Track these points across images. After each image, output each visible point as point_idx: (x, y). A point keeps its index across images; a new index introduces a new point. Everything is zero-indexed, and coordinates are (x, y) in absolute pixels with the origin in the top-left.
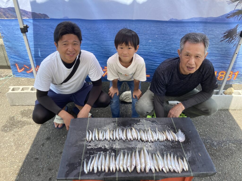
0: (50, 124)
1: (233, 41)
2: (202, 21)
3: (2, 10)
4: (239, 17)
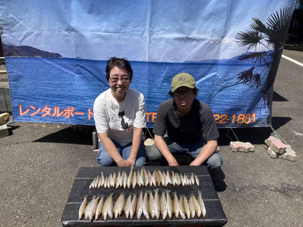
0: (56, 173)
1: (248, 83)
3: (15, 48)
4: (254, 60)
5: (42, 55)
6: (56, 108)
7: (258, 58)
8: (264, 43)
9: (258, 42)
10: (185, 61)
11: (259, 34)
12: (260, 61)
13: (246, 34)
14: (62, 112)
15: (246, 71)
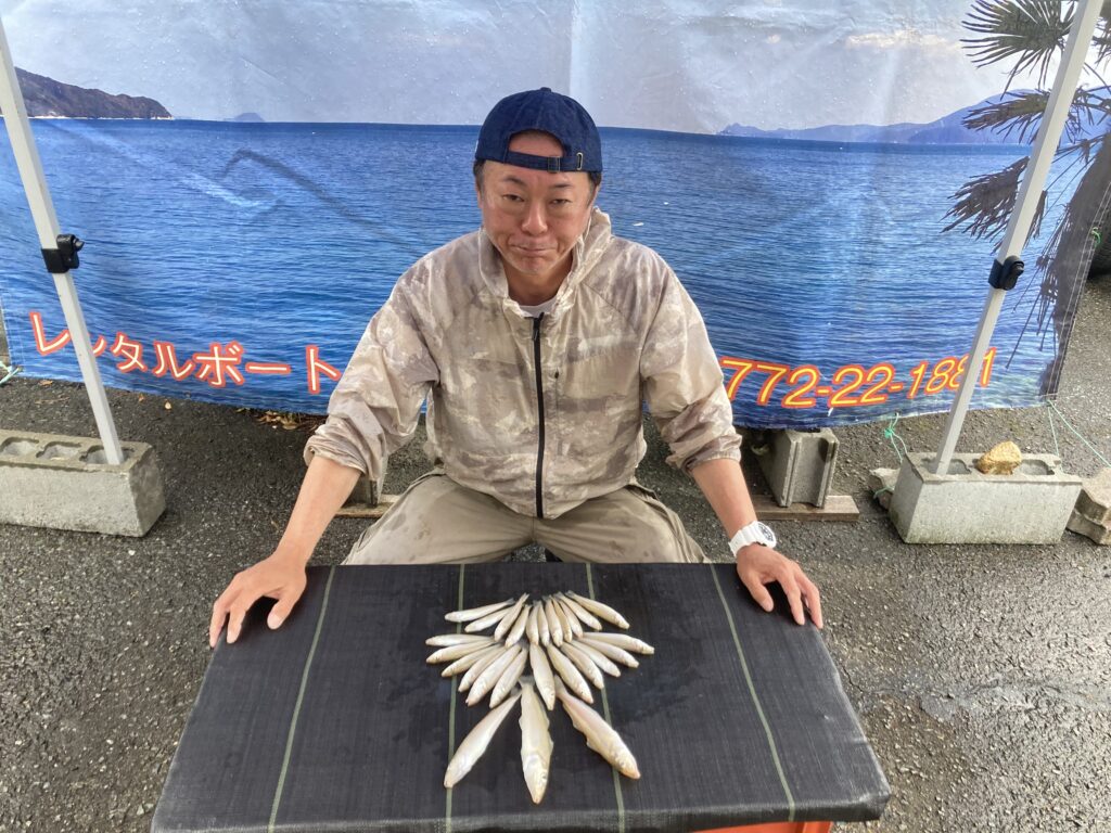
2: (870, 141)
6: (159, 346)
14: (190, 366)
15: (989, 176)
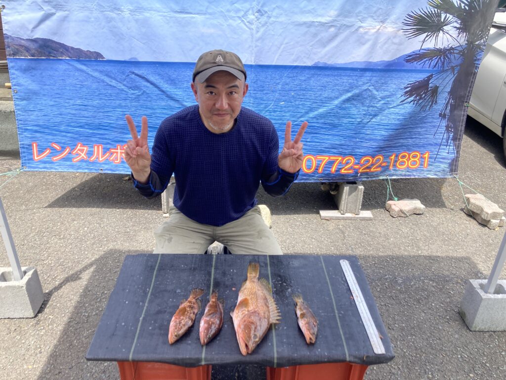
2: (370, 67)
4: (433, 62)
5: (70, 54)
6: (96, 147)
7: (440, 58)
8: (450, 33)
9: (441, 31)
10: (316, 63)
11: (443, 16)
12: (443, 63)
13: (421, 16)
14: (108, 154)
15: (418, 81)
